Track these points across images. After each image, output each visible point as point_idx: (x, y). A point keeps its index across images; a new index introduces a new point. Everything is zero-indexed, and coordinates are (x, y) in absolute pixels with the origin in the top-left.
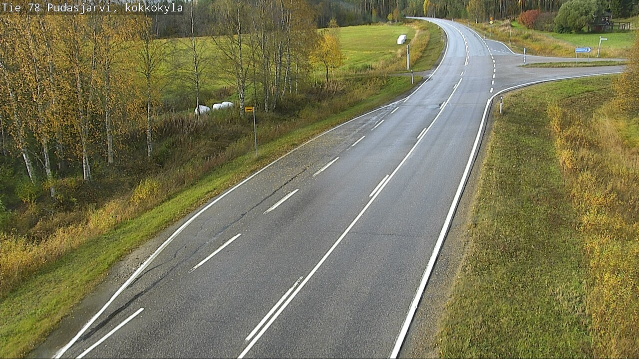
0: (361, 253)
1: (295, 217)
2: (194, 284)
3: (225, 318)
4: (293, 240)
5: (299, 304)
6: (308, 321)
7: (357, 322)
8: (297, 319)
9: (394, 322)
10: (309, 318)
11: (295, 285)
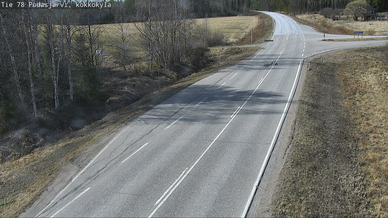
0: (223, 153)
1: (183, 132)
2: (122, 172)
3: (141, 193)
4: (182, 145)
5: (186, 184)
6: (191, 195)
7: (221, 196)
8: (185, 194)
9: (243, 196)
10: (192, 193)
11: (183, 173)
